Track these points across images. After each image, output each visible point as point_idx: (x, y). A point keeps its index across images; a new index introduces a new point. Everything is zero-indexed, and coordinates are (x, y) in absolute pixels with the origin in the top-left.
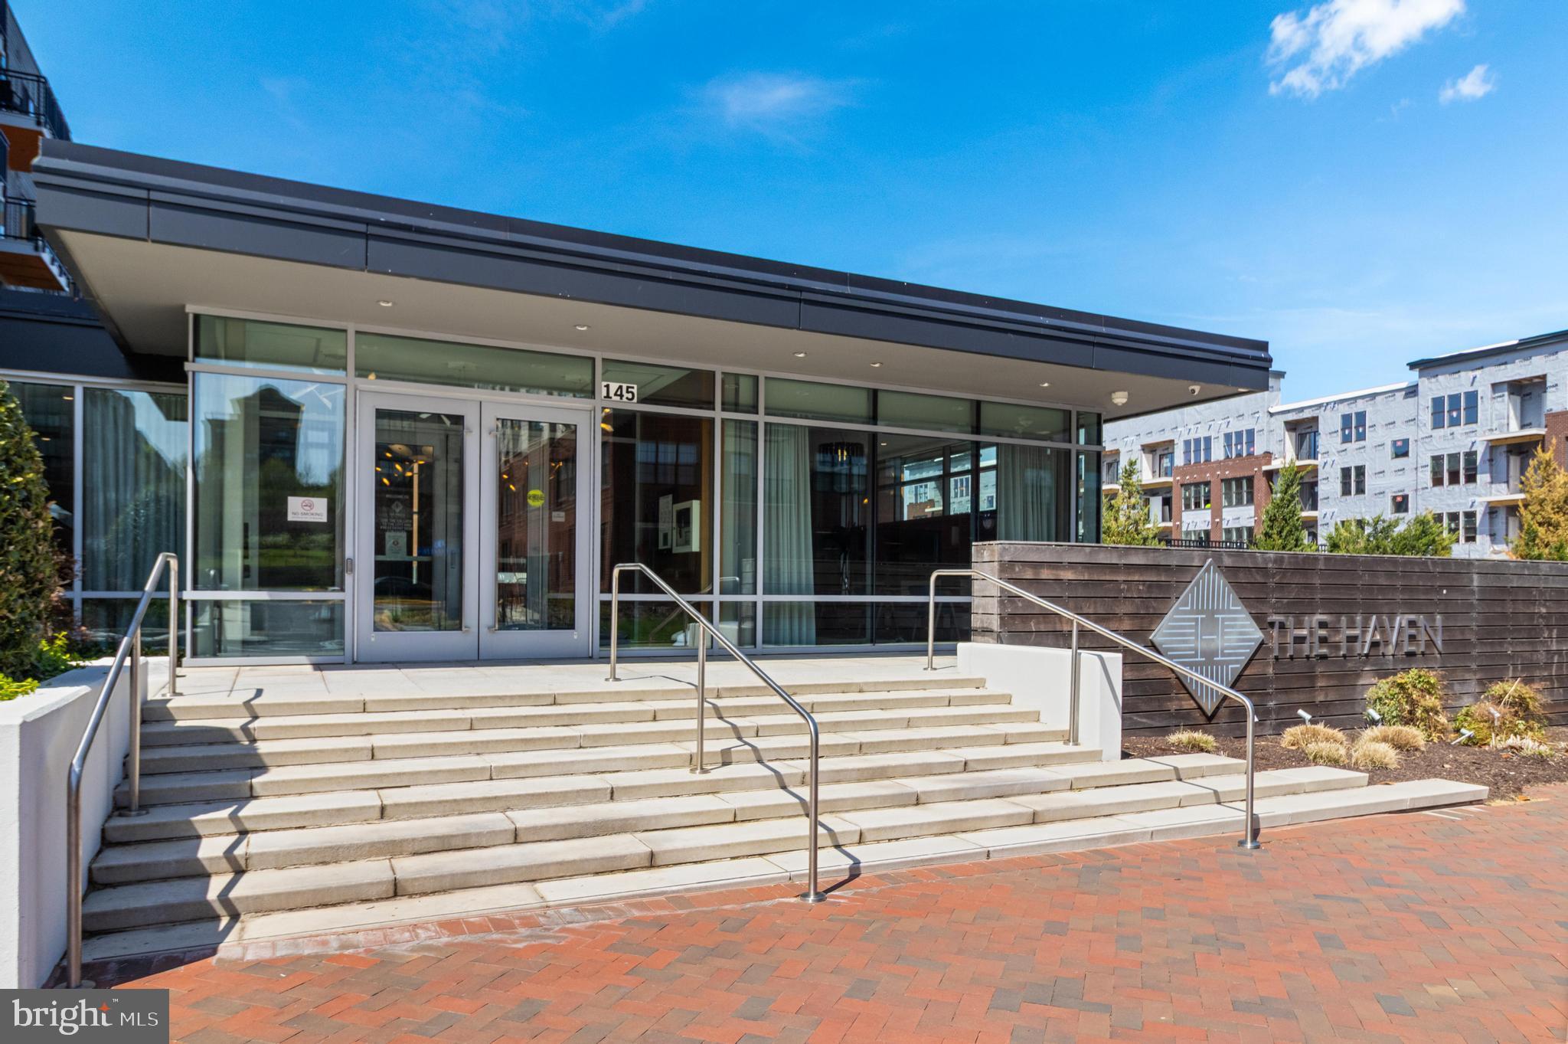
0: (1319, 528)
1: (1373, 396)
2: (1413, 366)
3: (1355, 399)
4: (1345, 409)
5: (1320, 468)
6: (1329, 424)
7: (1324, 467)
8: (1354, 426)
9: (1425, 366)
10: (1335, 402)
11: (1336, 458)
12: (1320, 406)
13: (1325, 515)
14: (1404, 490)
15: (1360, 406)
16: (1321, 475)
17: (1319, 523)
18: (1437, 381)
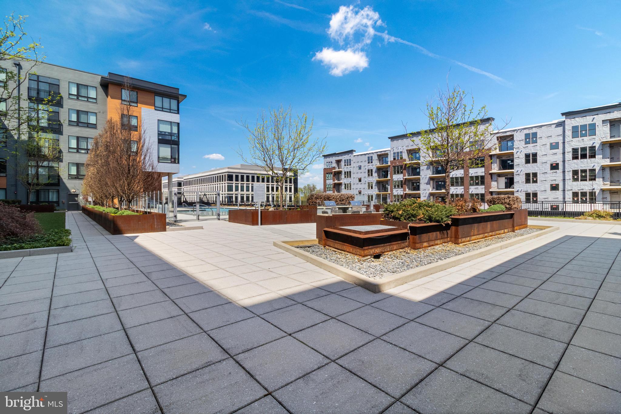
0: (515, 176)
1: (541, 126)
2: (563, 114)
3: (532, 128)
4: (527, 131)
5: (515, 154)
6: (519, 137)
7: (516, 154)
8: (531, 138)
9: (568, 114)
10: (522, 129)
11: (523, 150)
12: (514, 131)
13: (517, 171)
14: (557, 161)
15: (534, 130)
16: (515, 156)
17: (515, 174)
18: (575, 120)
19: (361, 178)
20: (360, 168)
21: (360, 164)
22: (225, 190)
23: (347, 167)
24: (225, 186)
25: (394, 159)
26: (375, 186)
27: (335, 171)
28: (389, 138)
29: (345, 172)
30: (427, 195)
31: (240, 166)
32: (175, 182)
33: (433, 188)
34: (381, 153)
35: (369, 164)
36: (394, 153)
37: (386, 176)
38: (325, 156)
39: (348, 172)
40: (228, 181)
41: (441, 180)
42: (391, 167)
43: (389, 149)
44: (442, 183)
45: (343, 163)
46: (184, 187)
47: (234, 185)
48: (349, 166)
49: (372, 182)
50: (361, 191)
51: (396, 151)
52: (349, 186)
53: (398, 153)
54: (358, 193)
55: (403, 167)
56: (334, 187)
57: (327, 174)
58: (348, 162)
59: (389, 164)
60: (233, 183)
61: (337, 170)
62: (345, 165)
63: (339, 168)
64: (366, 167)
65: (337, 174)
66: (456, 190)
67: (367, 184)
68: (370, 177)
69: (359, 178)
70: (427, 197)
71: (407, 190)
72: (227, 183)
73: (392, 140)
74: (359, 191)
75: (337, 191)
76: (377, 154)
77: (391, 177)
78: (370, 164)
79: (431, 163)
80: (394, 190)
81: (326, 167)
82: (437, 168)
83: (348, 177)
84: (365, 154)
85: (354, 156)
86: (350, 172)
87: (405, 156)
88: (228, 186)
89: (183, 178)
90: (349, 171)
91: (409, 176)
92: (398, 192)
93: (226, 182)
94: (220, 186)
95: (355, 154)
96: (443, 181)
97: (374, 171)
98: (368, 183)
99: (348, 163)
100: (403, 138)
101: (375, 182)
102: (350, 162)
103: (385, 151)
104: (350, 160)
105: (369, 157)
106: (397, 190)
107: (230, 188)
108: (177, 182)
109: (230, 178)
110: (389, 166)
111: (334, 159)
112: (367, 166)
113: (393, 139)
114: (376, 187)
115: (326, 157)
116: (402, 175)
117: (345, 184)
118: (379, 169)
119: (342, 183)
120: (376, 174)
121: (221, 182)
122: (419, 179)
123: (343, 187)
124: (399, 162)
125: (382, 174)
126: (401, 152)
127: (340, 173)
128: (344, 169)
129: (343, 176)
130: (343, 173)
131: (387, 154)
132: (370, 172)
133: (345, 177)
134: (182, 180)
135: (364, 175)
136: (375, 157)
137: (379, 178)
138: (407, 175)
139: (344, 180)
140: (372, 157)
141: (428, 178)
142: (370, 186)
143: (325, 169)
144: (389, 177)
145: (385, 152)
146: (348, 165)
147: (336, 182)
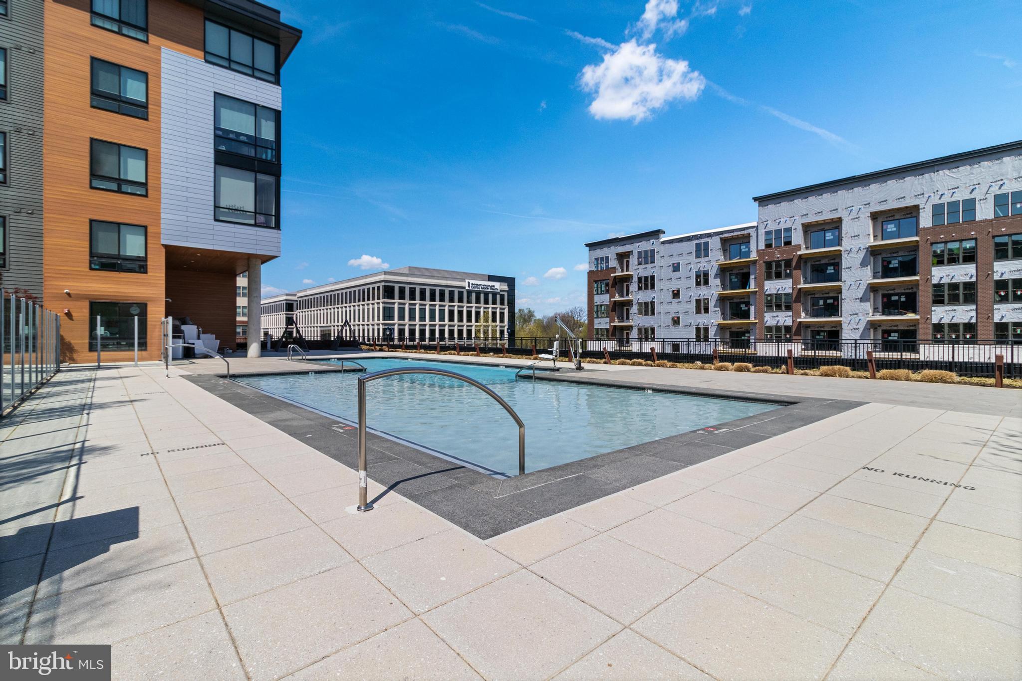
19: (678, 291)
20: (676, 268)
21: (675, 260)
22: (378, 317)
23: (644, 266)
24: (378, 308)
25: (768, 246)
26: (715, 306)
27: (615, 277)
28: (755, 199)
29: (640, 279)
30: (862, 327)
31: (408, 269)
32: (282, 302)
33: (875, 310)
34: (732, 234)
35: (699, 260)
36: (768, 233)
37: (745, 283)
38: (592, 246)
39: (646, 278)
40: (384, 298)
41: (897, 291)
42: (760, 265)
43: (755, 224)
44: (900, 298)
45: (633, 260)
46: (299, 311)
47: (396, 306)
48: (649, 266)
49: (707, 299)
50: (678, 318)
51: (772, 227)
52: (649, 307)
53: (778, 232)
54: (670, 323)
55: (794, 264)
56: (613, 310)
57: (596, 282)
58: (646, 257)
59: (754, 256)
60: (394, 303)
61: (619, 273)
62: (640, 264)
63: (622, 271)
64: (692, 266)
65: (622, 283)
66: (953, 313)
67: (694, 304)
68: (702, 287)
69: (673, 291)
70: (861, 330)
71: (803, 314)
72: (383, 303)
73: (762, 203)
74: (673, 318)
75: (618, 317)
76: (721, 236)
77: (760, 286)
78: (703, 260)
79: (873, 252)
80: (766, 314)
81: (594, 269)
82: (885, 263)
83: (646, 288)
84: (688, 239)
85: (663, 243)
86: (653, 278)
87: (797, 238)
88: (384, 308)
89: (295, 295)
90: (649, 274)
91: (805, 283)
92: (779, 318)
93: (382, 300)
94: (368, 309)
95: (663, 238)
96: (903, 294)
97: (713, 276)
98: (697, 300)
99: (648, 257)
100: (792, 198)
101: (715, 298)
102: (653, 256)
103: (744, 229)
104: (653, 251)
105: (698, 245)
106: (775, 314)
107: (388, 314)
108: (285, 302)
109: (389, 292)
110: (755, 262)
111: (611, 252)
112: (692, 264)
113: (763, 200)
114: (718, 309)
115: (594, 248)
116: (791, 281)
117: (640, 304)
118: (723, 271)
119: (631, 301)
120: (718, 281)
121: (371, 302)
122: (839, 290)
123: (635, 309)
124: (782, 253)
125: (731, 280)
126: (788, 230)
127: (628, 278)
128: (636, 270)
129: (634, 287)
130: (635, 279)
131: (749, 236)
132: (702, 279)
133: (640, 288)
134: (295, 298)
135: (686, 283)
136: (715, 244)
137: (724, 289)
138: (802, 280)
139: (636, 296)
140: (706, 244)
141: (863, 287)
142: (702, 307)
143: (590, 273)
144: (753, 287)
145: (743, 232)
146: (646, 263)
147: (617, 298)
